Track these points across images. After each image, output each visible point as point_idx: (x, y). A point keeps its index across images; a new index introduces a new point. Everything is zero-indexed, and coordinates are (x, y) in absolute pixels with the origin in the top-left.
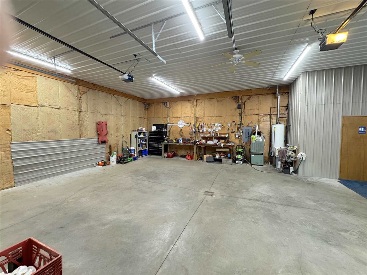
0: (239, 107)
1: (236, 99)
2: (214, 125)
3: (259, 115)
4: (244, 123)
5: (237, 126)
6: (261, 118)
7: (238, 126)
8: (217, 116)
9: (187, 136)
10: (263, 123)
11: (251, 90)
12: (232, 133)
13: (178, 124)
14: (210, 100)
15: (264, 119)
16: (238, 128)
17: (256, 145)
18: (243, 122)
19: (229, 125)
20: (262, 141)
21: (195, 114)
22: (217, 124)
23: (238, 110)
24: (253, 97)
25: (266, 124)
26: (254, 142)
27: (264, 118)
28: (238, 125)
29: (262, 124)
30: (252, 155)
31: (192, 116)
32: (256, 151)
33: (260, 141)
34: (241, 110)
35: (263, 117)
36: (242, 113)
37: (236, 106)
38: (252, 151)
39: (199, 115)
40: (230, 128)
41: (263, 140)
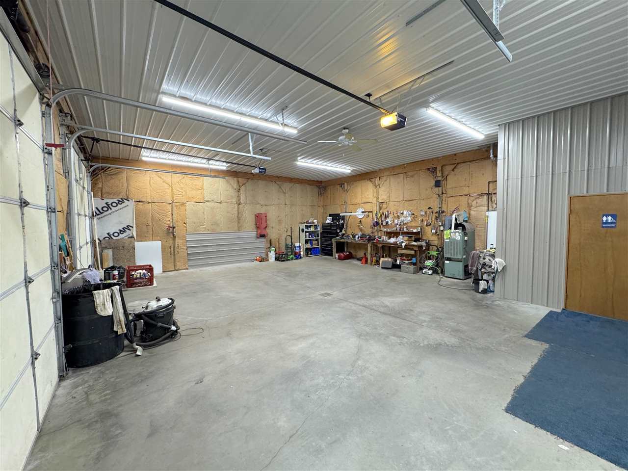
0: (438, 184)
1: (433, 171)
2: (402, 214)
3: (470, 196)
4: (446, 210)
5: (434, 215)
6: (473, 202)
7: (437, 215)
8: (406, 201)
9: (368, 231)
10: (475, 209)
11: (455, 155)
12: (427, 225)
13: (357, 213)
14: (397, 176)
15: (477, 203)
16: (436, 218)
17: (451, 245)
18: (444, 209)
19: (423, 213)
20: (459, 239)
21: (378, 198)
22: (405, 213)
23: (437, 189)
24: (459, 166)
25: (481, 211)
26: (448, 240)
27: (478, 201)
28: (436, 213)
29: (474, 211)
30: (446, 262)
31: (375, 200)
32: (451, 255)
33: (457, 239)
34: (440, 188)
35: (476, 199)
36: (443, 194)
37: (433, 183)
38: (446, 255)
39: (382, 200)
40: (424, 219)
41: (462, 238)
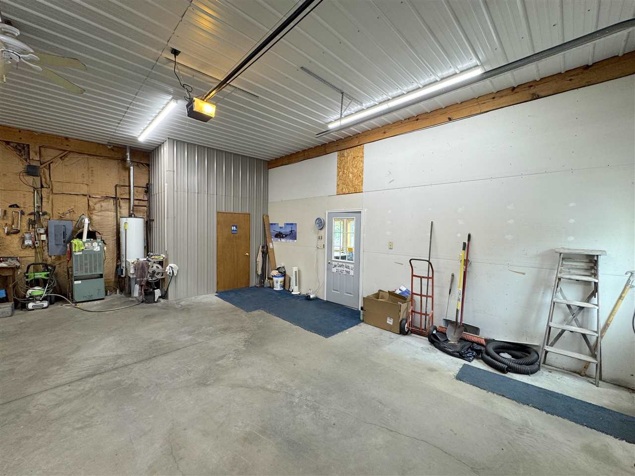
0: (32, 171)
1: (18, 148)
3: (90, 197)
4: (49, 212)
5: (26, 218)
6: (95, 204)
7: (32, 217)
10: (99, 214)
11: (67, 138)
15: (101, 206)
16: (32, 223)
17: (86, 259)
18: (46, 209)
20: (99, 250)
23: (30, 179)
24: (71, 155)
25: (108, 217)
26: (81, 253)
27: (103, 204)
28: (31, 214)
29: (98, 216)
30: (76, 282)
32: (86, 272)
33: (95, 250)
34: (38, 179)
35: (100, 201)
36: (42, 187)
38: (76, 273)
40: (2, 223)
41: (102, 248)
